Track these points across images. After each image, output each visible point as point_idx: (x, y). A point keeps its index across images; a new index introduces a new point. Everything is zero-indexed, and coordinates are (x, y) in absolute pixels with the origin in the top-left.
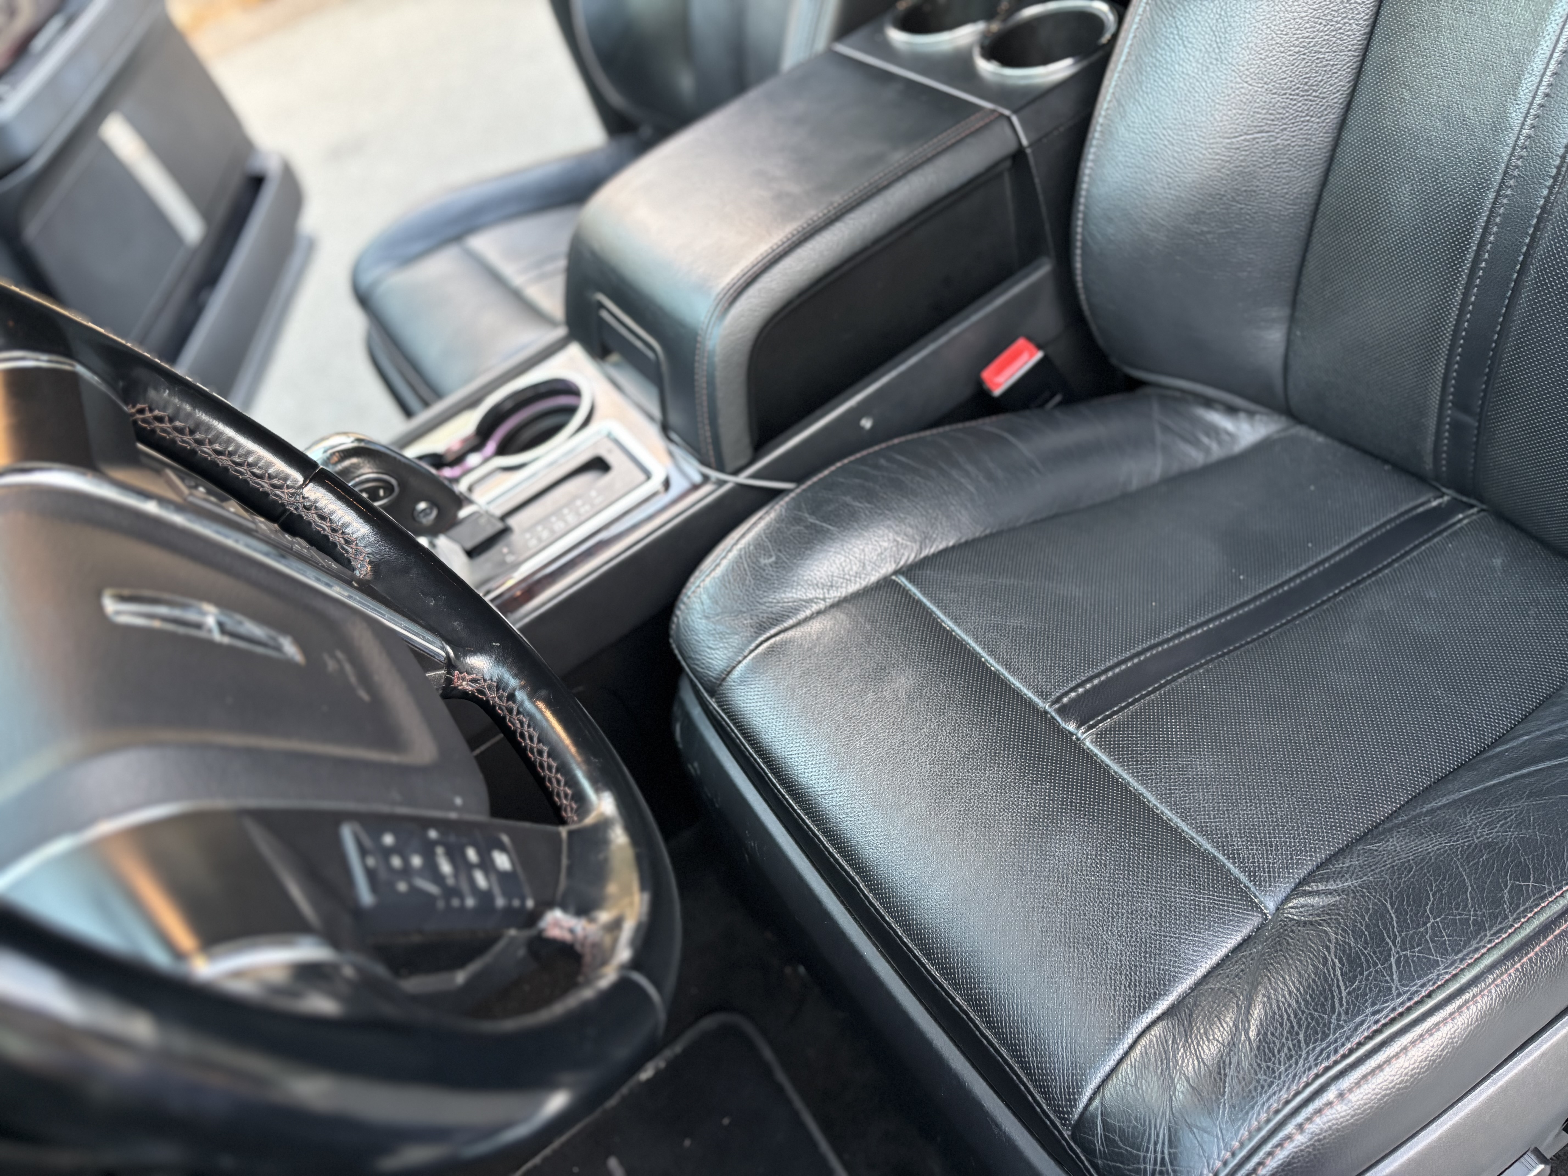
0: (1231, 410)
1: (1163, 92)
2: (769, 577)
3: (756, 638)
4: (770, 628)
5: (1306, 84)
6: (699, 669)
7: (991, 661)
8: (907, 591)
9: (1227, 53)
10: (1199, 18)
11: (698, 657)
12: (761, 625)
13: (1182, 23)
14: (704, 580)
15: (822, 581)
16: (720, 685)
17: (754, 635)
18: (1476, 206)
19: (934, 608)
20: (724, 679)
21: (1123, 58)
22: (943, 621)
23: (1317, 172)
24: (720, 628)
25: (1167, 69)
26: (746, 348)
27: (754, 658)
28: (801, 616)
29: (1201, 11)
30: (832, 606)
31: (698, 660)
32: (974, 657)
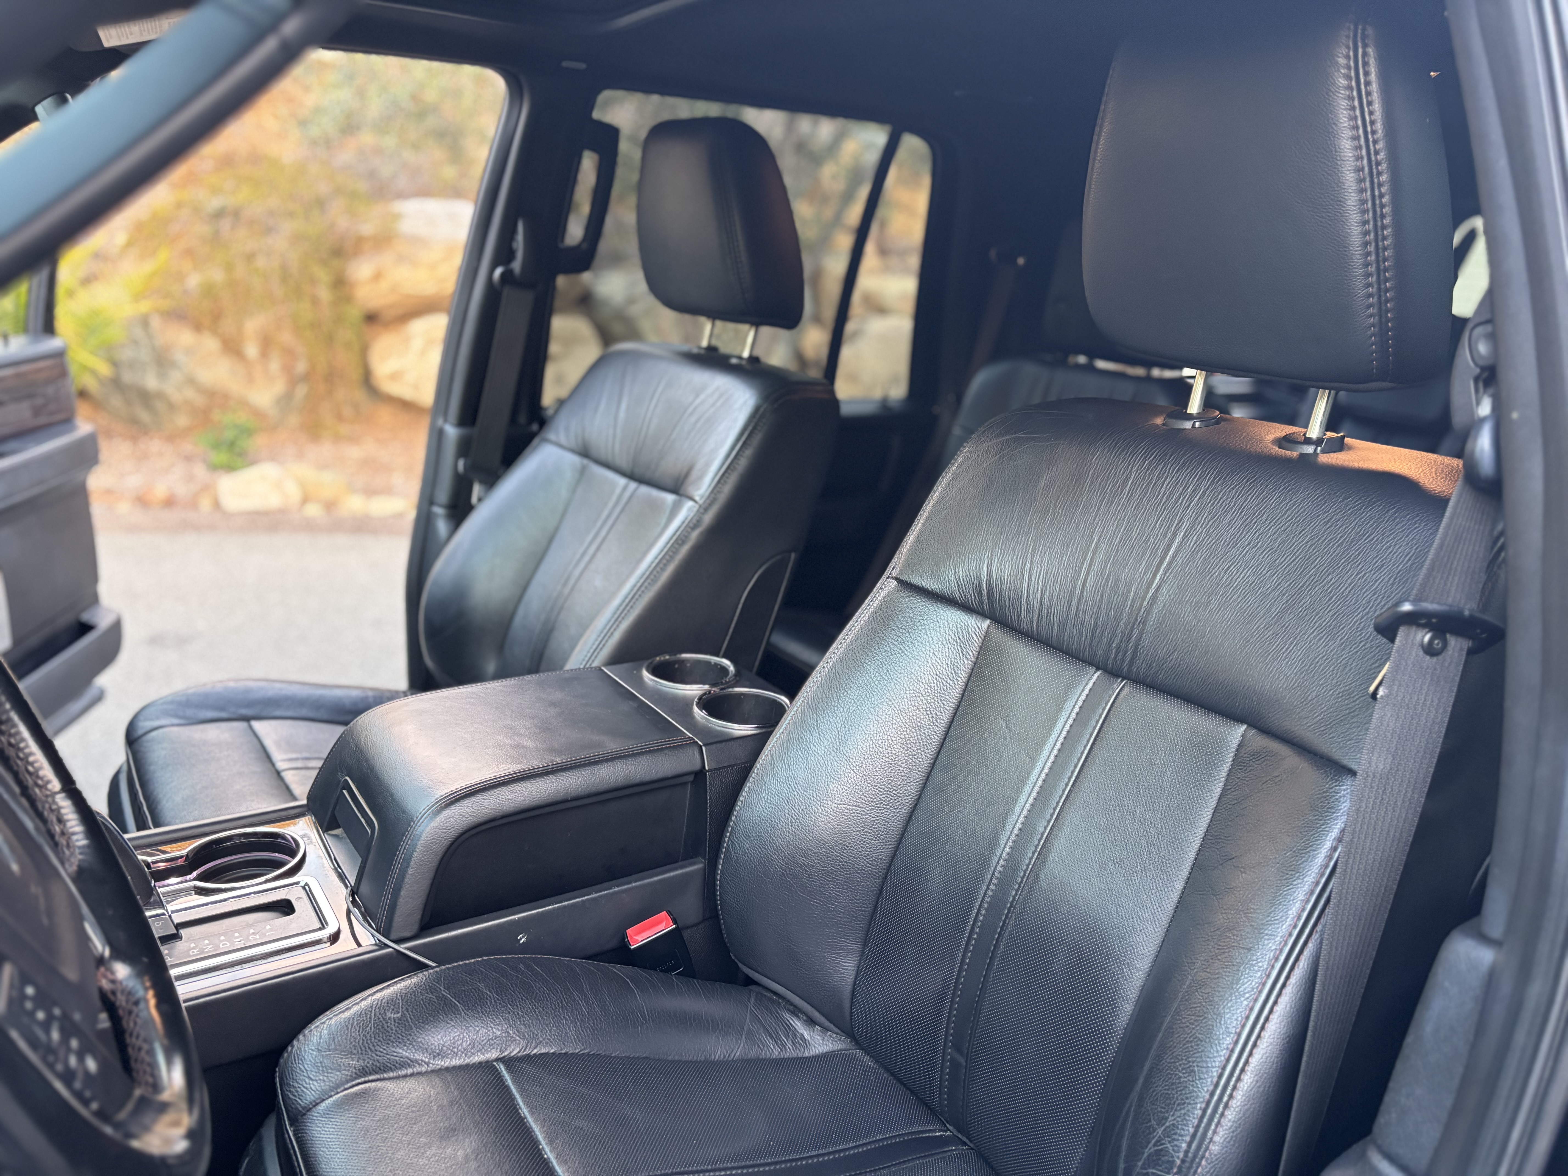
0: (811, 1022)
1: (800, 759)
2: (389, 1029)
3: (356, 1079)
4: (371, 1074)
5: (889, 784)
6: (291, 1096)
7: (547, 1149)
8: (501, 1076)
9: (844, 747)
10: (831, 720)
11: (296, 1085)
12: (363, 1069)
13: (820, 720)
14: (331, 1019)
15: (433, 1047)
16: (304, 1114)
17: (354, 1075)
18: (975, 893)
19: (518, 1096)
20: (309, 1110)
21: (781, 731)
22: (520, 1108)
23: (891, 847)
24: (326, 1062)
25: (806, 745)
26: (446, 843)
27: (344, 1096)
28: (403, 1072)
29: (833, 716)
30: (433, 1071)
31: (295, 1087)
32: (535, 1143)
